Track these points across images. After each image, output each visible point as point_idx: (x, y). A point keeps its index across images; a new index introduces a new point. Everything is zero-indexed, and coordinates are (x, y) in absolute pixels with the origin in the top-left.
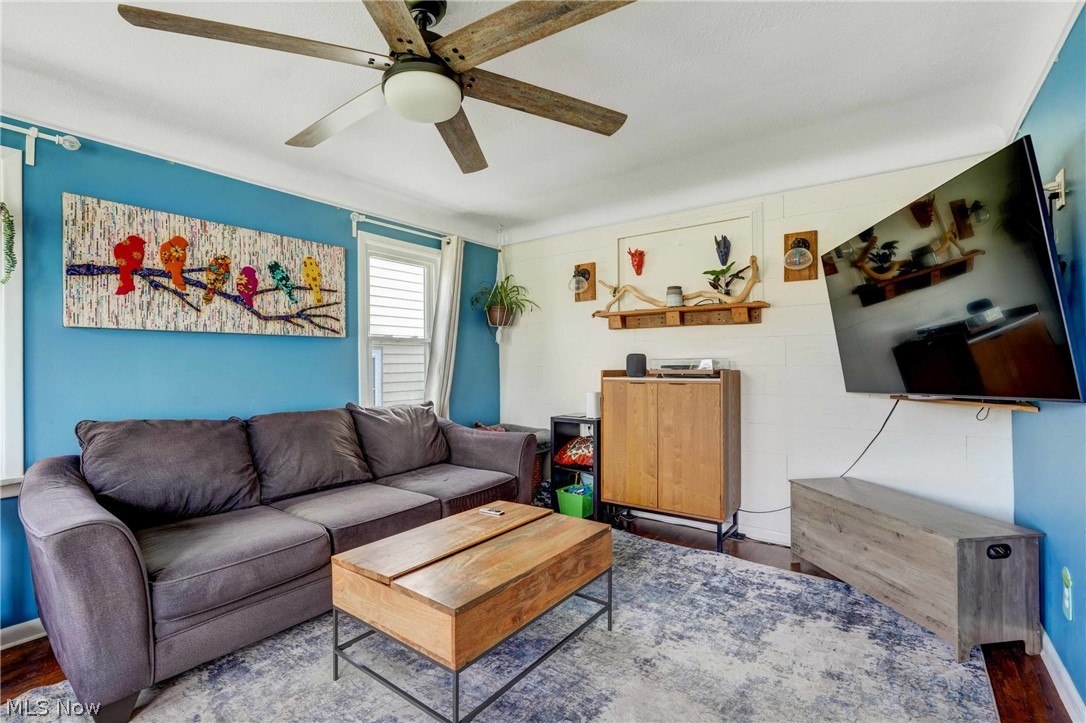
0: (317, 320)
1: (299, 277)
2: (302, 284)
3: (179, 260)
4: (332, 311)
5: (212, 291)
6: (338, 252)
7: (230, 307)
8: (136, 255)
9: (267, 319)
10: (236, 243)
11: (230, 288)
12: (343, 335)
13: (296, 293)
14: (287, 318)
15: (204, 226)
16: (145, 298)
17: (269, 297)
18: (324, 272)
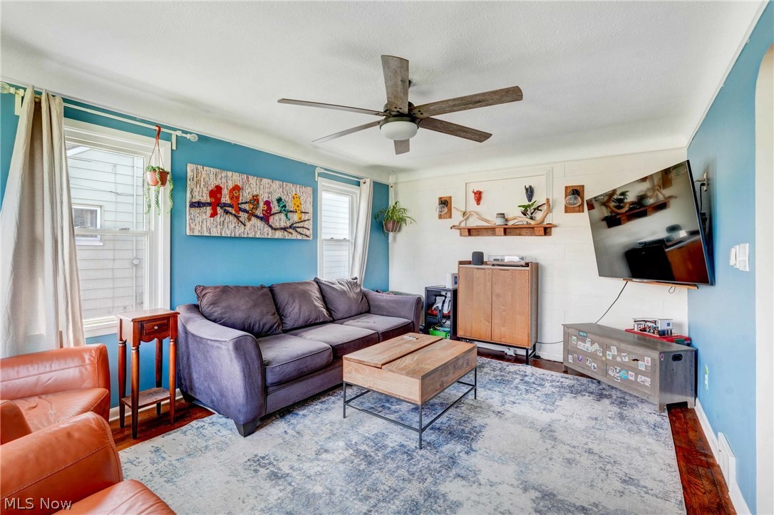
0: (298, 230)
1: (290, 206)
2: (292, 209)
3: (238, 198)
4: (306, 224)
5: (252, 215)
6: (309, 190)
7: (259, 224)
8: (219, 195)
9: (275, 229)
10: (262, 187)
11: (259, 212)
12: (311, 238)
13: (289, 214)
14: (285, 229)
15: (248, 178)
16: (222, 219)
17: (277, 217)
18: (302, 202)
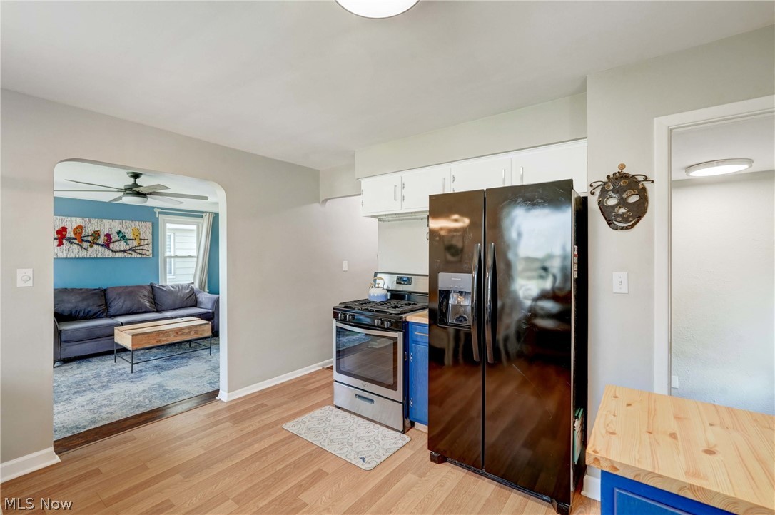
0: (138, 251)
1: (130, 235)
2: (131, 238)
3: (81, 233)
4: (145, 247)
5: (92, 243)
6: (149, 224)
7: (100, 248)
8: (64, 233)
9: (116, 252)
10: (102, 225)
11: (101, 241)
12: (151, 256)
13: (128, 242)
14: (125, 251)
15: (90, 221)
16: (67, 247)
17: (117, 244)
18: (141, 233)
